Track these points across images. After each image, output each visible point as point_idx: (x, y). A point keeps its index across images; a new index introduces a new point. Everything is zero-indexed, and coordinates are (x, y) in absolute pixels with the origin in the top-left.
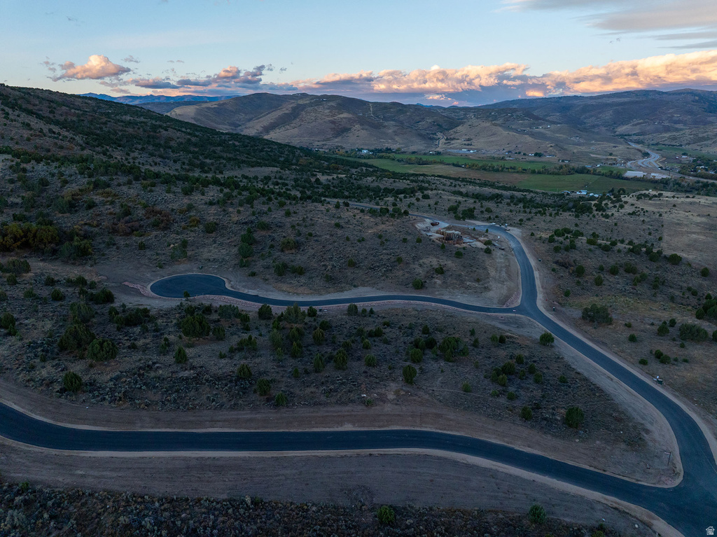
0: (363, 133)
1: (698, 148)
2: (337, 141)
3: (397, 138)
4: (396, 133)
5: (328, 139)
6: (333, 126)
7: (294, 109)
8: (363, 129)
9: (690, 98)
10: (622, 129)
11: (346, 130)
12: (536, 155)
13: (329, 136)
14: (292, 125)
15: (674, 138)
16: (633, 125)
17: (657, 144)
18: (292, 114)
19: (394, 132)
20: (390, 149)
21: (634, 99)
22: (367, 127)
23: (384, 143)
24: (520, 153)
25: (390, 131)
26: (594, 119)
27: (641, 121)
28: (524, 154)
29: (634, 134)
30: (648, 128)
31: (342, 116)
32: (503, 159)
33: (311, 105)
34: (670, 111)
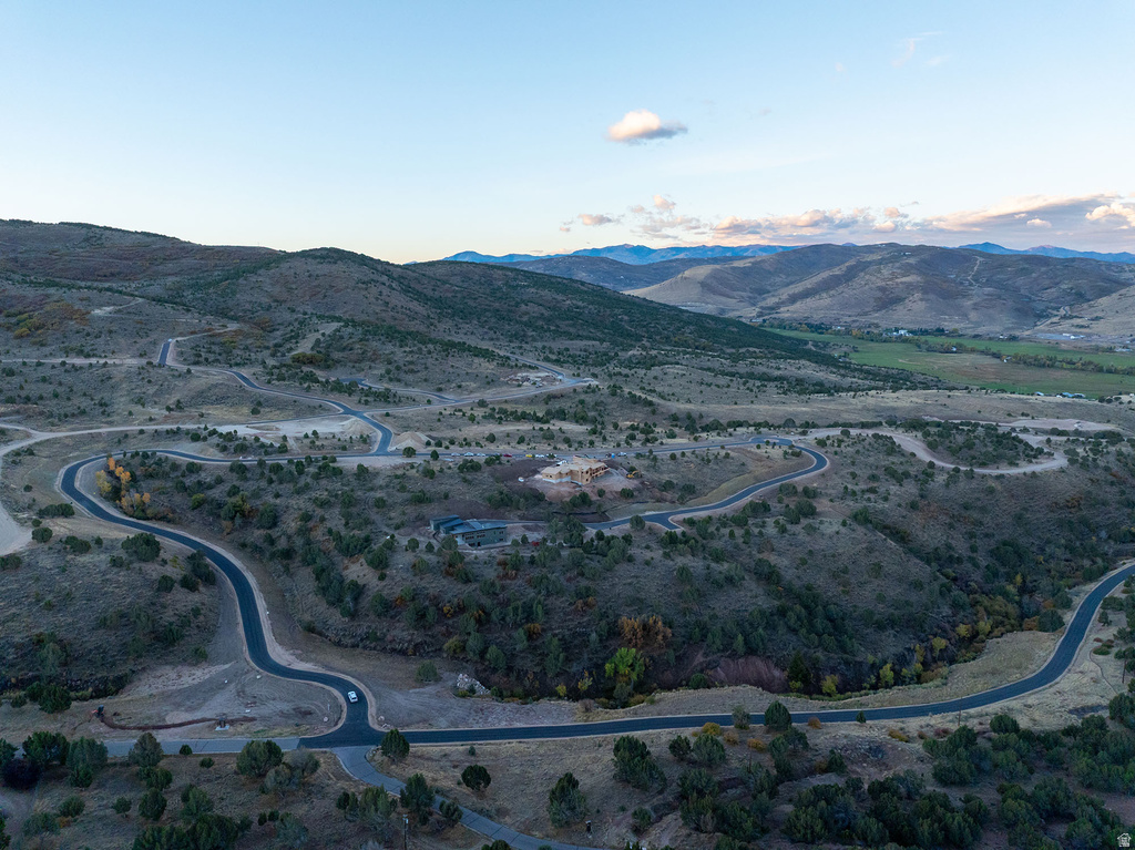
0: (921, 306)
2: (875, 317)
3: (973, 315)
4: (976, 307)
5: (866, 314)
6: (879, 294)
7: (850, 269)
8: (921, 300)
11: (899, 300)
13: (867, 310)
14: (832, 292)
18: (843, 275)
19: (975, 304)
20: (943, 330)
22: (931, 296)
23: (945, 320)
25: (970, 303)
31: (904, 279)
32: (1111, 350)
33: (880, 262)
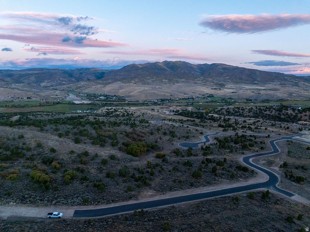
1: (81, 91)
9: (61, 72)
10: (43, 84)
12: (28, 98)
15: (69, 88)
16: (47, 83)
17: (63, 90)
21: (40, 72)
24: (19, 98)
26: (27, 80)
27: (49, 81)
28: (22, 98)
29: (49, 86)
30: (53, 84)
32: (12, 101)
34: (58, 77)
